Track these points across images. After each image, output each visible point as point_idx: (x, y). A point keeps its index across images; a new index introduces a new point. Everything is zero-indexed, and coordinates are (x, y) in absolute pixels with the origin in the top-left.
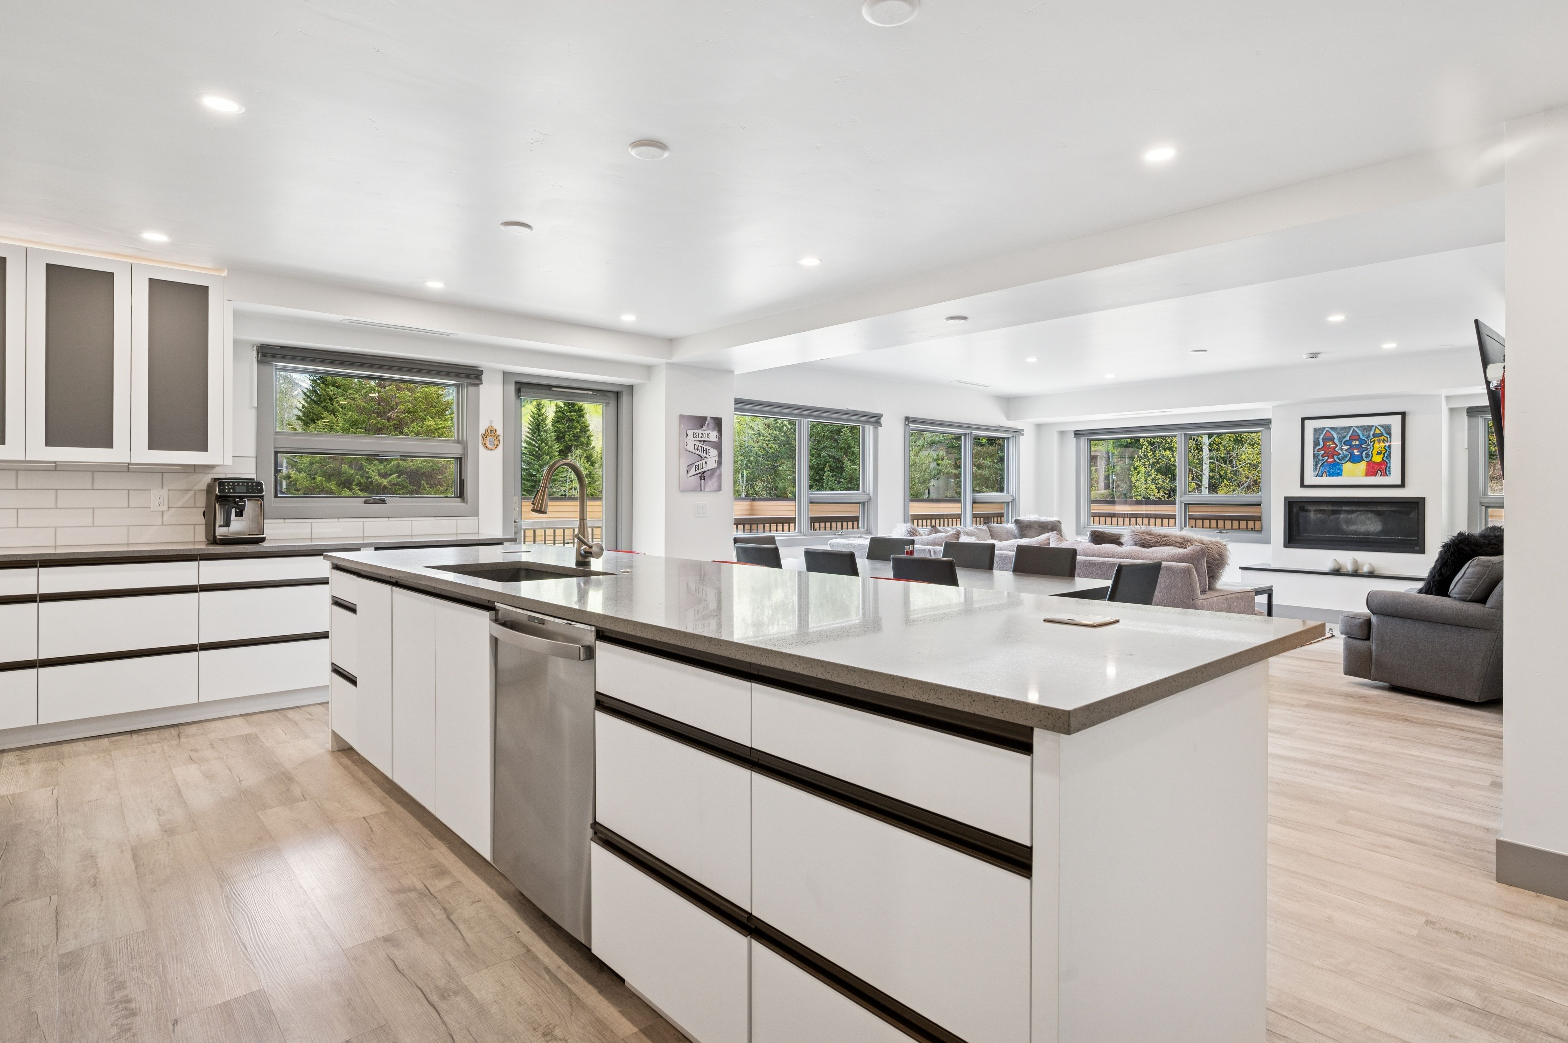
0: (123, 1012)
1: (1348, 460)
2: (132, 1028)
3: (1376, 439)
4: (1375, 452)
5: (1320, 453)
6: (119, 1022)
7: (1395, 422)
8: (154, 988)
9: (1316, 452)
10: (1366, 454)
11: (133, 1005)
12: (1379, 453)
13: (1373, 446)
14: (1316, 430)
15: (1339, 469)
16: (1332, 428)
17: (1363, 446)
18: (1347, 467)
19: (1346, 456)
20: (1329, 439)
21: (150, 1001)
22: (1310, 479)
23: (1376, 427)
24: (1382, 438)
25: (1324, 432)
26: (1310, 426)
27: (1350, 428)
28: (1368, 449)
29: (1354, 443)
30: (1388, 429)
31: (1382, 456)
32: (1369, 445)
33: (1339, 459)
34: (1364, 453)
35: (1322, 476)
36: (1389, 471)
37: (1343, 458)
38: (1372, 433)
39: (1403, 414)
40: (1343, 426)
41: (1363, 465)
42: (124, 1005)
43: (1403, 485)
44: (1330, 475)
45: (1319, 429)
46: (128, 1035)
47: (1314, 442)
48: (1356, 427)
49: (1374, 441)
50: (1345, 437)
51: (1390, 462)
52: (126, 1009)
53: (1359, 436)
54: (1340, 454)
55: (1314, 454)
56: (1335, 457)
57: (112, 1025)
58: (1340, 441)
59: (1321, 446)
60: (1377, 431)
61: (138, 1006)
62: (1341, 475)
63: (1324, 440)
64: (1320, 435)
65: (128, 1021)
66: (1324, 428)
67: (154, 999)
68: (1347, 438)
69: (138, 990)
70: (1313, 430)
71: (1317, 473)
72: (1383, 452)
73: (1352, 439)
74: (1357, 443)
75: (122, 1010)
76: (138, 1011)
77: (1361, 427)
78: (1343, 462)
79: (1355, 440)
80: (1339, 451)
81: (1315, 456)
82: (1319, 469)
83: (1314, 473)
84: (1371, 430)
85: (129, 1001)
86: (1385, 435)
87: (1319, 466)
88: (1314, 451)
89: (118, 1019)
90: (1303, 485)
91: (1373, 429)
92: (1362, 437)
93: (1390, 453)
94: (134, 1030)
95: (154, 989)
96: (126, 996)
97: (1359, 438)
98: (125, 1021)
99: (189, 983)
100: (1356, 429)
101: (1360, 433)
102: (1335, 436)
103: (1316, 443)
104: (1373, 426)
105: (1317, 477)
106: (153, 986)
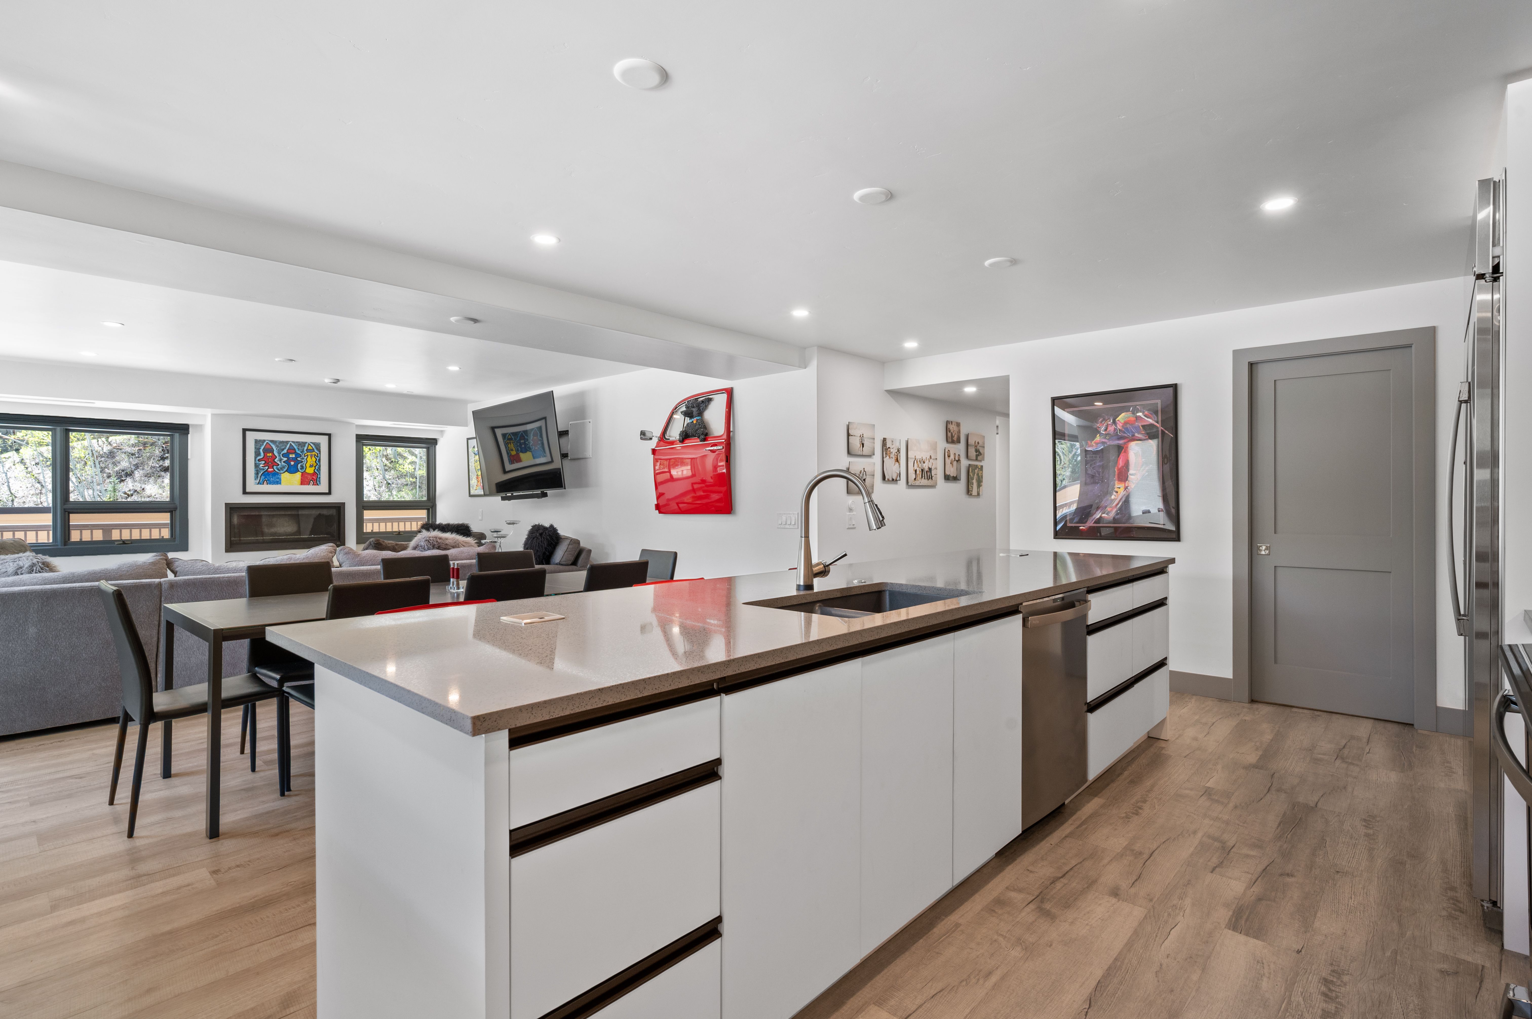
0: (1333, 988)
1: (286, 471)
2: (1331, 971)
3: (309, 454)
4: (308, 465)
5: (260, 462)
6: (1339, 983)
7: (323, 441)
8: (1299, 991)
9: (257, 462)
10: (301, 466)
11: (1323, 989)
12: (311, 466)
13: (306, 459)
14: (256, 441)
15: (278, 478)
16: (272, 441)
17: (299, 459)
18: (285, 476)
19: (284, 467)
20: (268, 450)
21: (1308, 982)
22: (252, 486)
23: (309, 444)
24: (314, 453)
25: (265, 444)
26: (251, 437)
27: (287, 442)
28: (302, 462)
29: (291, 456)
30: (318, 446)
31: (314, 468)
32: (303, 459)
33: (278, 469)
34: (299, 465)
35: (263, 484)
36: (319, 481)
37: (282, 469)
38: (305, 448)
39: (329, 435)
40: (281, 440)
41: (298, 475)
42: (1330, 994)
43: (329, 493)
44: (270, 484)
45: (260, 441)
46: (1336, 968)
47: (255, 452)
48: (293, 442)
49: (308, 455)
50: (283, 450)
51: (320, 474)
52: (1330, 990)
53: (295, 449)
54: (279, 465)
55: (255, 464)
56: (275, 467)
57: (1345, 984)
58: (279, 453)
59: (262, 457)
60: (310, 448)
61: (1320, 985)
62: (280, 483)
63: (266, 451)
64: (260, 446)
65: (1331, 978)
66: (265, 441)
67: (1305, 981)
68: (285, 451)
69: (1313, 1000)
70: (254, 441)
71: (258, 481)
72: (314, 465)
73: (289, 453)
74: (294, 456)
75: (1334, 991)
76: (1321, 981)
77: (297, 442)
78: (282, 472)
79: (292, 453)
80: (278, 462)
81: (256, 466)
82: (260, 477)
83: (256, 481)
84: (305, 446)
85: (1325, 995)
86: (316, 451)
87: (260, 475)
88: (255, 461)
89: (1339, 986)
90: (245, 492)
91: (307, 445)
92: (297, 451)
93: (320, 467)
94: (1331, 968)
95: (1300, 989)
96: (1326, 1001)
97: (295, 452)
98: (1335, 980)
99: (1270, 973)
100: (292, 444)
101: (296, 447)
102: (275, 449)
103: (257, 454)
104: (306, 443)
105: (259, 485)
106: (1299, 994)
